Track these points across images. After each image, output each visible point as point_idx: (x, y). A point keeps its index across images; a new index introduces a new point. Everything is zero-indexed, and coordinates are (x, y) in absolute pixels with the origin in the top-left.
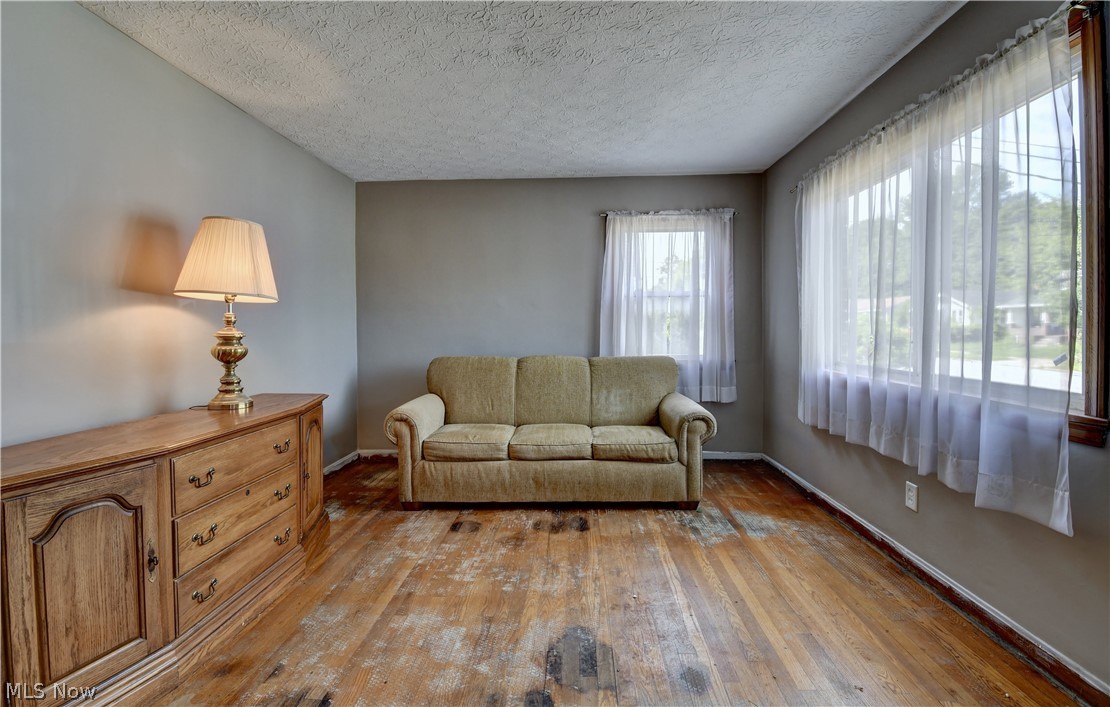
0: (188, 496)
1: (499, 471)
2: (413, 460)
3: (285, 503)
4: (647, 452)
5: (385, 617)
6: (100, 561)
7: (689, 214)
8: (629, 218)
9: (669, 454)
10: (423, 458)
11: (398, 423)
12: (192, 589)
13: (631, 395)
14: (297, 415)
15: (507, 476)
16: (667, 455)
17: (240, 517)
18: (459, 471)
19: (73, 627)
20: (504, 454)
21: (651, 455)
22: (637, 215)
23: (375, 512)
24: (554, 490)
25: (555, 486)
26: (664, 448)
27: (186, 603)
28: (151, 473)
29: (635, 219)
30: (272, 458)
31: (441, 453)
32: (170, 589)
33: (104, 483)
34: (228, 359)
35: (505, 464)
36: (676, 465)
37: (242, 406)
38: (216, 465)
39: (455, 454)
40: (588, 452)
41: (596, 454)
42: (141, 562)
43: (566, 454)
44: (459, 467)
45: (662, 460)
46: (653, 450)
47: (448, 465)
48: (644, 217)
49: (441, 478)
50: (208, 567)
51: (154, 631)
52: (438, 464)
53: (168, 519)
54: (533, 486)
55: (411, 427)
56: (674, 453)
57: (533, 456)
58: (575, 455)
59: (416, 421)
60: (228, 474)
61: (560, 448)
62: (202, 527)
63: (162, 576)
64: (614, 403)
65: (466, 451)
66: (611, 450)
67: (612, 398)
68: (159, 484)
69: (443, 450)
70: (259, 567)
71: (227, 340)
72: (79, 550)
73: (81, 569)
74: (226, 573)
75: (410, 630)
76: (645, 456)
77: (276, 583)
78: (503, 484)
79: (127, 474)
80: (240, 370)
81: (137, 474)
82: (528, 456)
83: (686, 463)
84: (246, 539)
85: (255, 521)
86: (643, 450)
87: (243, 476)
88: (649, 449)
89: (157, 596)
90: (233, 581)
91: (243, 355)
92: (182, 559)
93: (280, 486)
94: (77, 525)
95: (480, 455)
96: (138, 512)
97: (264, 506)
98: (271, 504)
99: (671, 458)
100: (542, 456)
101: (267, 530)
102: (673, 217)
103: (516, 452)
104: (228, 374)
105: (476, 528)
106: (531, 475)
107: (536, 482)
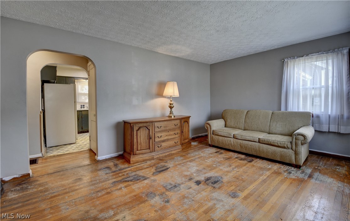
0: (157, 130)
1: (230, 141)
2: (211, 134)
3: (177, 136)
4: (278, 143)
5: (188, 161)
6: (144, 136)
7: (323, 54)
8: (294, 60)
9: (287, 146)
10: (213, 134)
11: (207, 125)
12: (158, 145)
13: (286, 125)
14: (181, 119)
15: (232, 143)
16: (286, 146)
17: (167, 136)
18: (220, 139)
19: (141, 144)
20: (232, 136)
21: (279, 145)
22: (297, 58)
23: (204, 145)
24: (246, 149)
25: (246, 148)
26: (285, 144)
27: (156, 147)
28: (151, 124)
29: (297, 60)
30: (174, 127)
31: (216, 134)
32: (154, 143)
33: (145, 125)
34: (171, 108)
35: (232, 139)
36: (291, 150)
37: (173, 116)
38: (162, 125)
39: (219, 134)
40: (257, 140)
41: (260, 141)
42: (150, 138)
43: (249, 139)
44: (221, 138)
45: (284, 147)
46: (280, 143)
47: (218, 137)
48: (301, 58)
49: (216, 140)
50: (160, 142)
51: (151, 149)
52: (216, 136)
53: (154, 132)
54: (240, 147)
55: (210, 126)
56: (289, 145)
57: (240, 138)
58: (253, 140)
59: (211, 125)
60: (165, 127)
61: (248, 137)
62: (159, 135)
63: (153, 141)
64: (278, 127)
65: (222, 134)
66: (264, 141)
67: (278, 125)
68: (152, 127)
69: (217, 133)
70: (171, 146)
71: (171, 104)
72: (142, 133)
73: (142, 136)
74: (164, 144)
75: (189, 165)
76: (277, 145)
77: (175, 150)
78: (231, 144)
79: (148, 124)
80: (173, 109)
81: (149, 124)
82: (238, 138)
83: (294, 150)
84: (168, 140)
85: (170, 137)
86: (276, 143)
87: (167, 128)
88: (279, 143)
89: (152, 143)
90: (165, 147)
91: (173, 107)
92: (155, 139)
93: (176, 132)
94: (141, 129)
95: (226, 136)
96: (149, 130)
97: (172, 135)
98: (174, 135)
99: (288, 147)
100: (242, 139)
101: (173, 140)
102: (315, 56)
103: (235, 136)
104: (171, 110)
105: (221, 153)
106: (239, 144)
107: (240, 145)
